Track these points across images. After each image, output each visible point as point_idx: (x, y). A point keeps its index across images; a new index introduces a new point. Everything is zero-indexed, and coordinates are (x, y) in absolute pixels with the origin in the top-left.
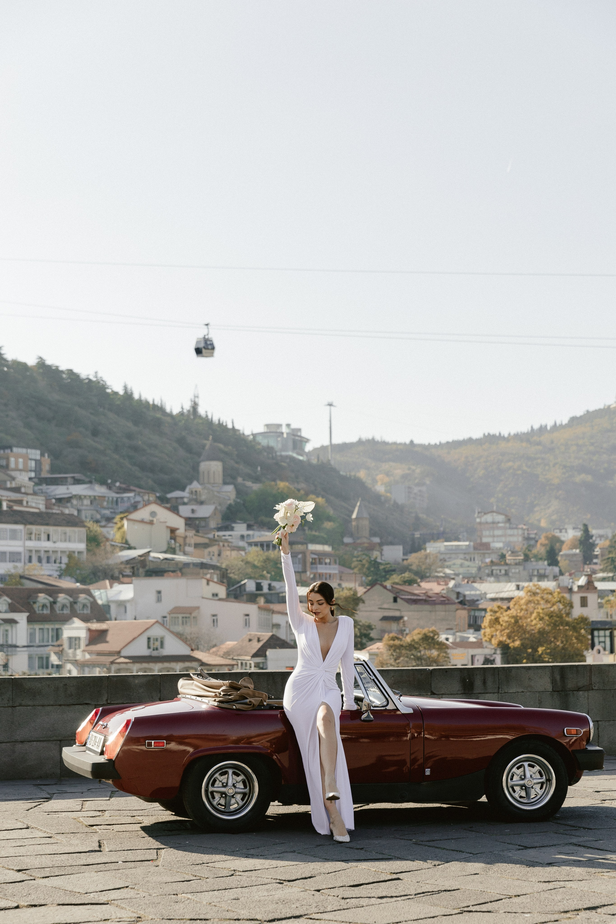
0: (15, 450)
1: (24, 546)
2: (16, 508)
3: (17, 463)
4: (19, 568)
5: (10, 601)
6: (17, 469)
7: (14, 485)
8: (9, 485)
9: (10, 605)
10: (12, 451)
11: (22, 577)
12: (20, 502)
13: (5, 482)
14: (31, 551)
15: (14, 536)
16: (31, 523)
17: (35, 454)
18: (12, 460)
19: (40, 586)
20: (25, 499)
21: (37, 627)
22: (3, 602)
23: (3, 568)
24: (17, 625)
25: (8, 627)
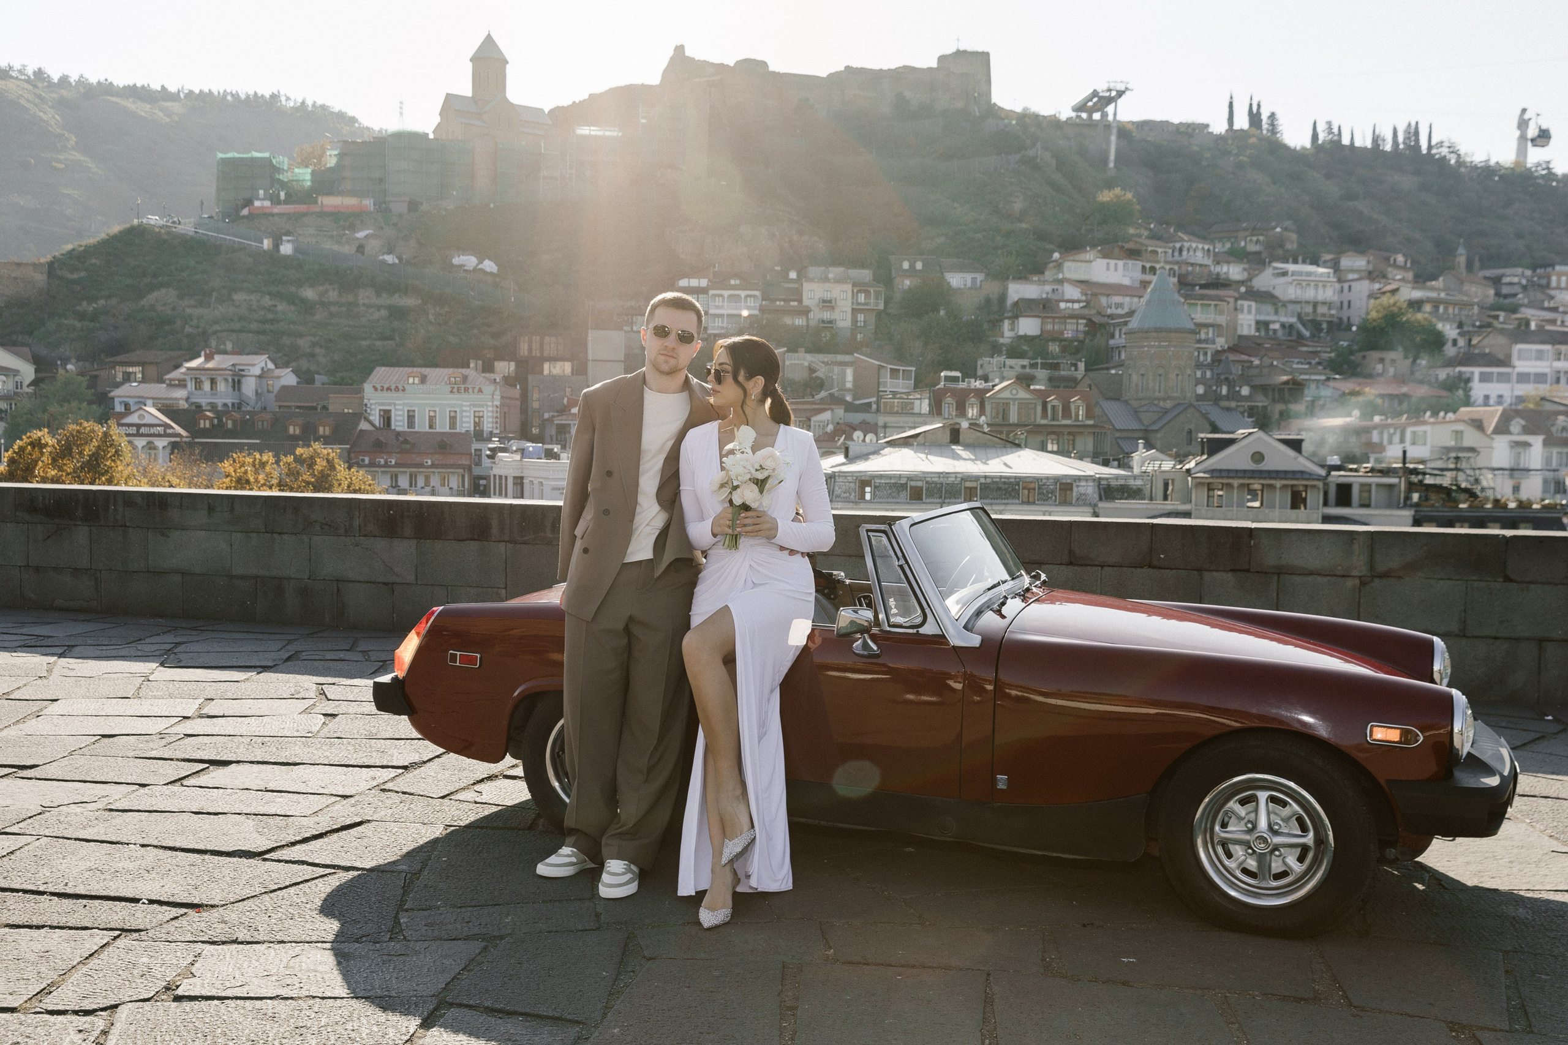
0: (1558, 268)
1: (1551, 367)
2: (1549, 327)
3: (1559, 281)
4: (1543, 389)
5: (1523, 422)
6: (1558, 288)
7: (1552, 304)
8: (1546, 304)
9: (1524, 427)
10: (1554, 269)
11: (1543, 399)
12: (1553, 322)
13: (1543, 302)
14: (1559, 372)
15: (1540, 356)
16: (1561, 343)
18: (1554, 278)
19: (1562, 408)
20: (1559, 318)
21: (1555, 451)
22: (1516, 425)
23: (1522, 389)
24: (1532, 449)
25: (1520, 450)
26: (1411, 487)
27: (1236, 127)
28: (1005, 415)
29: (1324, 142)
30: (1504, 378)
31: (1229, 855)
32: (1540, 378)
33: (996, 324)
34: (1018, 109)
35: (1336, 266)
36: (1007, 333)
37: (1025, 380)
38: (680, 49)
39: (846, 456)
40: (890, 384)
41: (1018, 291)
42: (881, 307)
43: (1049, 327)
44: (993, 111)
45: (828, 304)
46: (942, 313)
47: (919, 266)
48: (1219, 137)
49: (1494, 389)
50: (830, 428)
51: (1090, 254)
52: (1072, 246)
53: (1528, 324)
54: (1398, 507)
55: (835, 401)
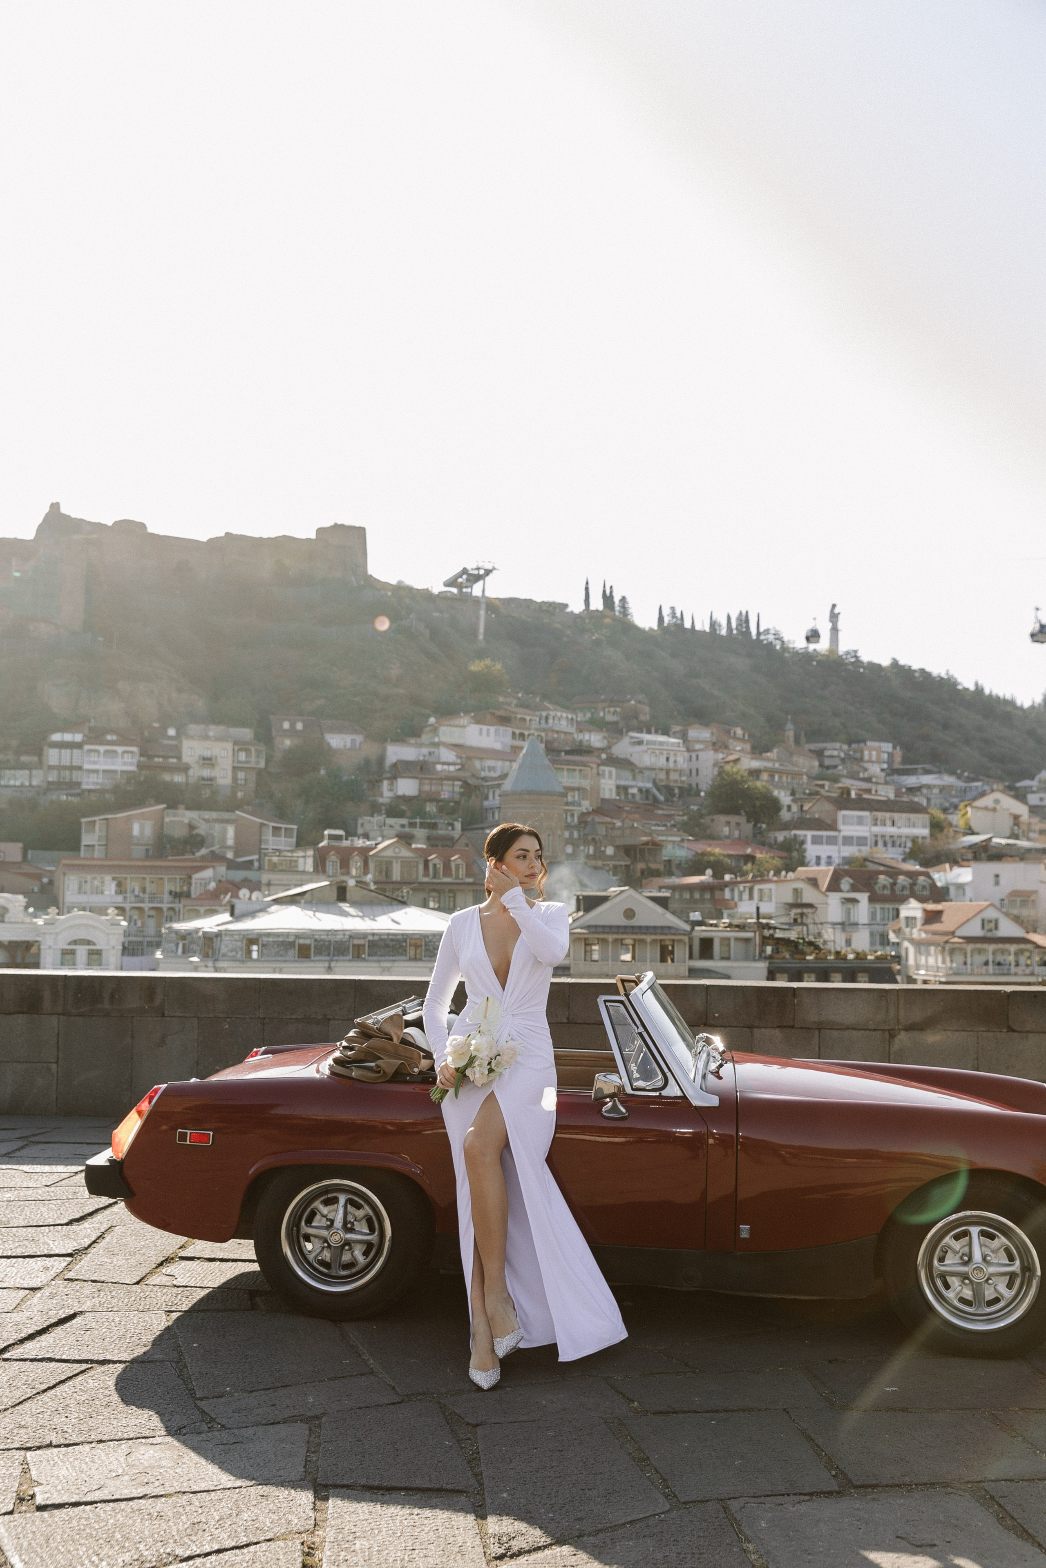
0: (869, 743)
1: (870, 831)
2: (866, 796)
3: (870, 755)
4: (865, 851)
5: (851, 881)
6: (870, 761)
7: (866, 775)
8: (861, 775)
9: (852, 885)
10: (865, 744)
11: (865, 860)
12: (869, 791)
13: (858, 773)
14: (876, 836)
15: (860, 821)
16: (877, 810)
17: (888, 747)
18: (866, 753)
19: (882, 868)
20: (874, 788)
21: (878, 906)
22: (846, 883)
23: (849, 851)
24: (860, 904)
25: (850, 906)
26: (765, 941)
27: (593, 607)
28: (388, 873)
29: (669, 624)
30: (832, 841)
31: (947, 1286)
32: (861, 841)
33: (375, 783)
34: (394, 582)
35: (684, 736)
36: (386, 793)
37: (406, 839)
38: (55, 506)
39: (232, 914)
40: (272, 842)
41: (396, 753)
42: (262, 765)
43: (427, 788)
44: (371, 583)
45: (208, 761)
46: (323, 772)
47: (299, 726)
48: (579, 616)
49: (824, 851)
50: (212, 885)
51: (464, 720)
52: (447, 711)
53: (849, 793)
54: (754, 960)
55: (216, 858)
